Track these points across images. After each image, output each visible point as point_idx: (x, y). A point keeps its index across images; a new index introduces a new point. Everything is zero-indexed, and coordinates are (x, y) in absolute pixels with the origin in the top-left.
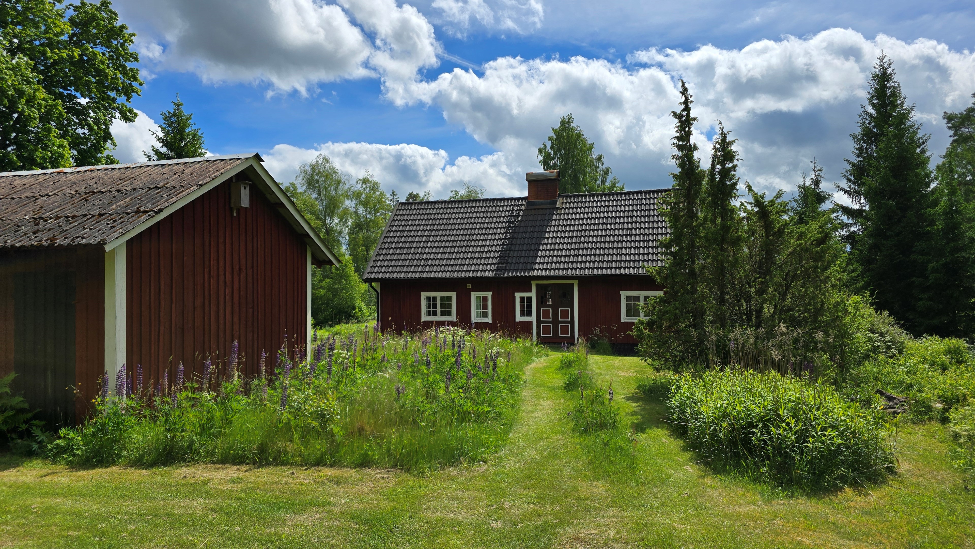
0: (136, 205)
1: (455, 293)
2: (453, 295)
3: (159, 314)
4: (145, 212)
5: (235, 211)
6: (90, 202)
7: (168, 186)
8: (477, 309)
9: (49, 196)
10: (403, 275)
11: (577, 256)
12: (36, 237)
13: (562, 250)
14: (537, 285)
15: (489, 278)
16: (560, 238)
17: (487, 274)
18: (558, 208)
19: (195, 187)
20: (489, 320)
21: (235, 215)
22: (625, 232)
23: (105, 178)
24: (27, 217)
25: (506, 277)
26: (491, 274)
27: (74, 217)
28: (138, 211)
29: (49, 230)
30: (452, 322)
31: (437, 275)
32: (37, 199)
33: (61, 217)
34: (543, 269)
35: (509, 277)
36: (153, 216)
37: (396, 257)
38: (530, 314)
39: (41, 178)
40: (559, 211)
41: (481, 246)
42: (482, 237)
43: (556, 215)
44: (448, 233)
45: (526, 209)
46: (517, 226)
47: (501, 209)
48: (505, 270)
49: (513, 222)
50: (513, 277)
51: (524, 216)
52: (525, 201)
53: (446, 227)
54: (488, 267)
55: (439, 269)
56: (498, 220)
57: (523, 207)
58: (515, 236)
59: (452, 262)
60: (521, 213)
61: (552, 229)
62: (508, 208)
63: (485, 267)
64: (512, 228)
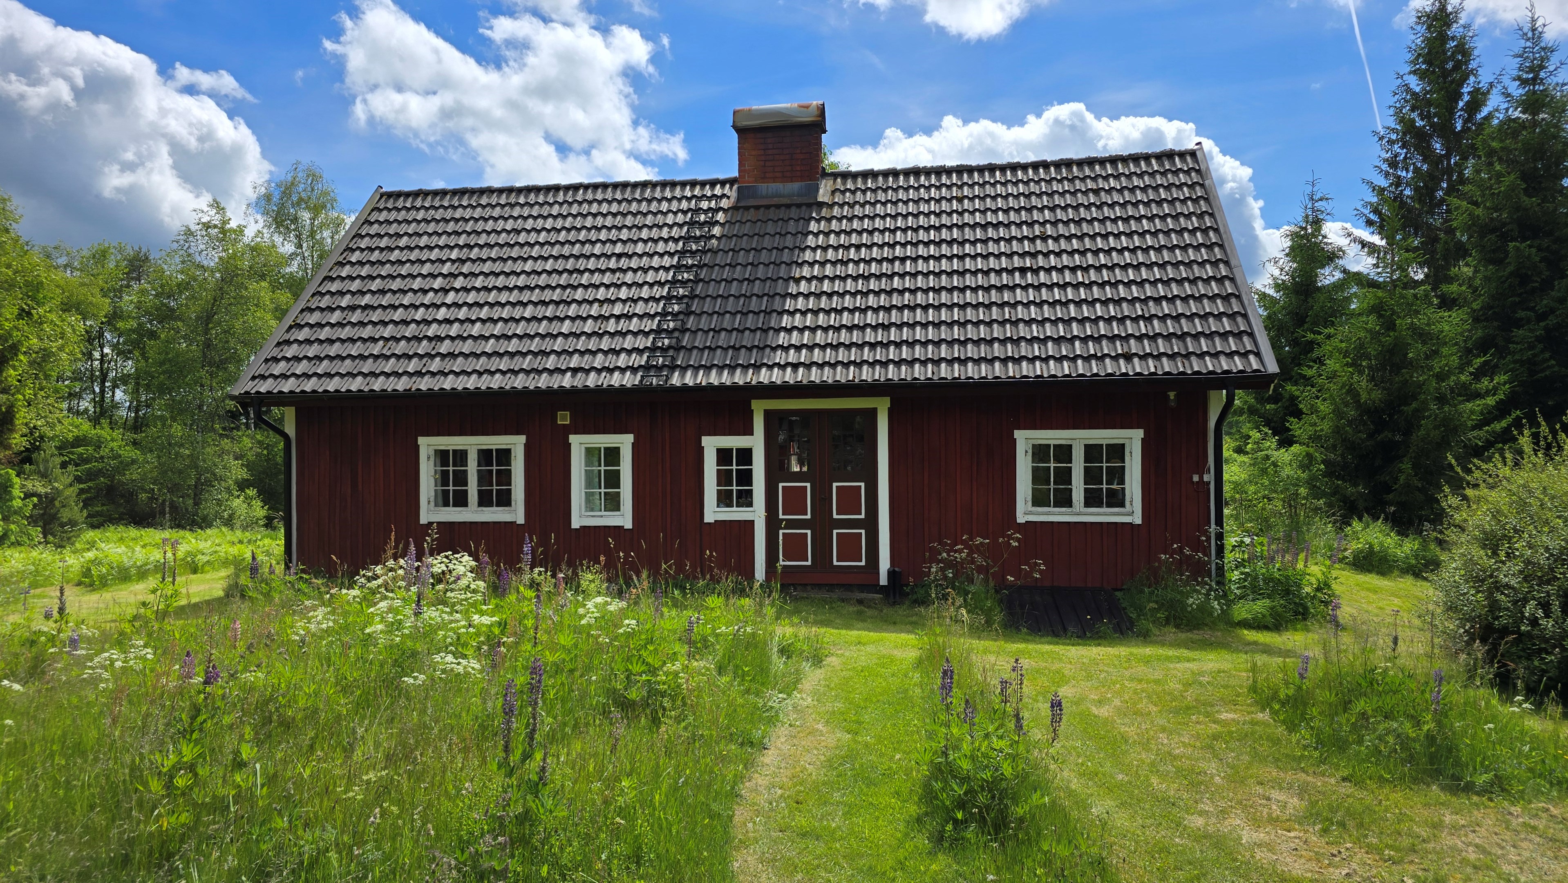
1: (522, 439)
2: (517, 444)
8: (589, 486)
11: (886, 327)
13: (839, 312)
14: (769, 415)
15: (623, 390)
16: (832, 279)
17: (616, 380)
18: (821, 205)
20: (624, 520)
22: (1017, 262)
25: (674, 388)
26: (629, 380)
30: (512, 524)
34: (788, 364)
35: (685, 387)
37: (345, 333)
38: (746, 499)
40: (824, 212)
41: (601, 302)
42: (607, 279)
43: (818, 221)
44: (508, 267)
45: (735, 208)
46: (709, 250)
47: (664, 206)
48: (673, 368)
49: (697, 239)
50: (698, 388)
51: (727, 226)
52: (731, 188)
53: (506, 252)
54: (622, 361)
55: (471, 365)
56: (655, 233)
57: (724, 203)
58: (703, 274)
59: (513, 345)
60: (720, 217)
61: (808, 256)
62: (684, 205)
63: (611, 361)
64: (693, 253)
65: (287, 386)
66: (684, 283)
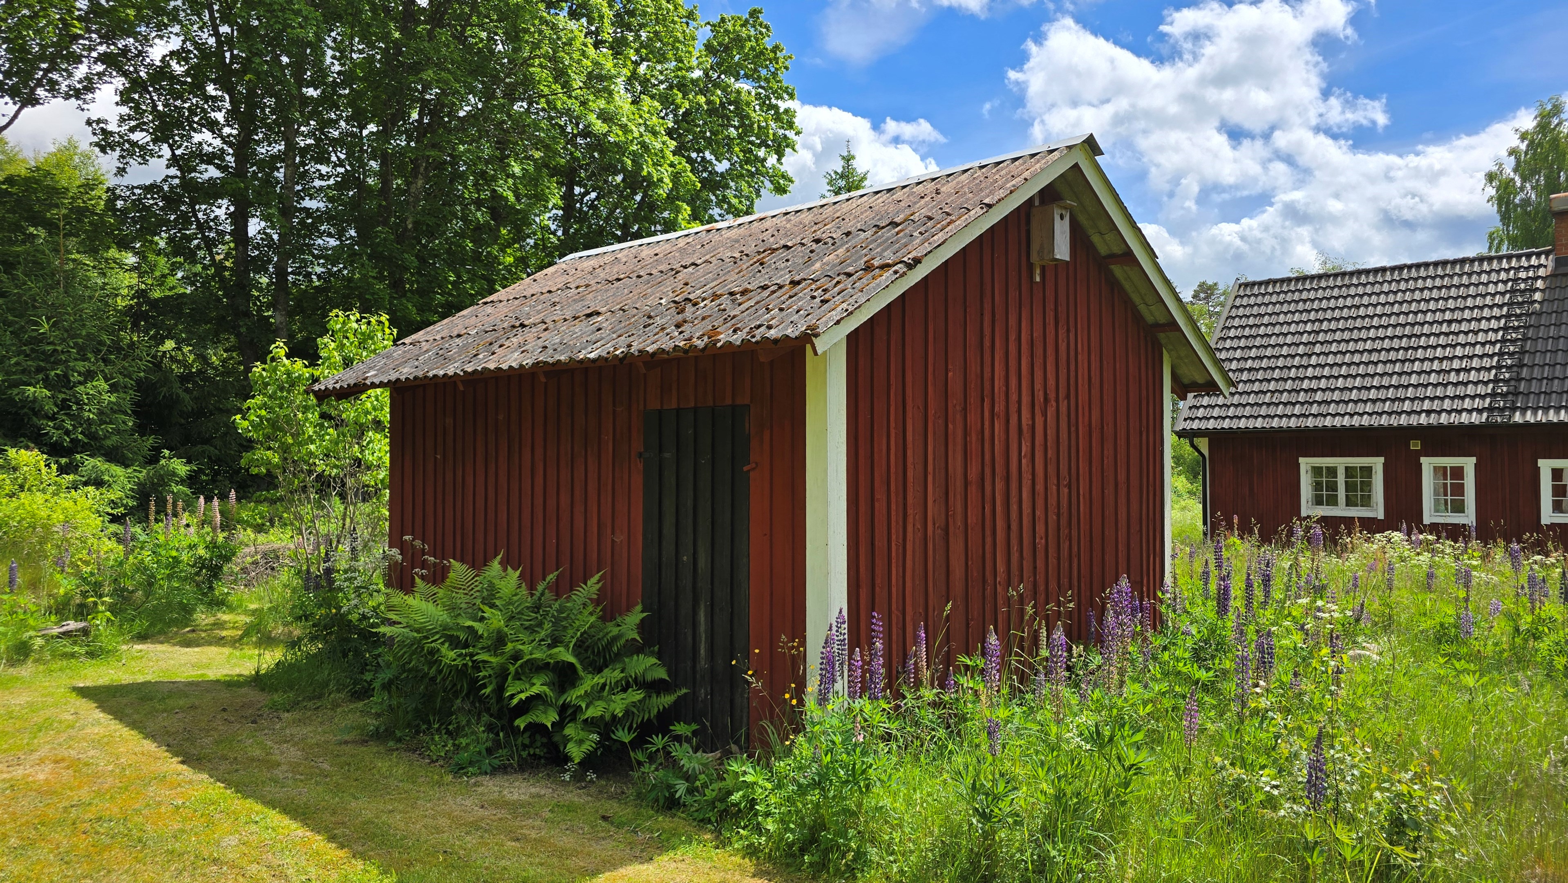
0: (860, 258)
2: (1377, 463)
3: (905, 498)
4: (884, 267)
5: (1038, 271)
6: (770, 266)
7: (916, 217)
8: (1436, 493)
9: (697, 265)
10: (1260, 423)
12: (681, 333)
15: (1472, 426)
17: (1464, 418)
19: (977, 211)
20: (1469, 517)
21: (1038, 279)
23: (788, 226)
24: (662, 301)
25: (1517, 425)
26: (1476, 418)
27: (744, 293)
28: (868, 268)
29: (703, 319)
30: (1373, 520)
31: (1337, 422)
32: (677, 272)
33: (721, 295)
35: (1527, 425)
36: (905, 273)
39: (682, 243)
41: (1441, 360)
42: (1442, 341)
44: (1355, 335)
45: (1553, 276)
46: (1533, 313)
47: (1484, 278)
48: (1514, 409)
49: (1520, 304)
50: (1537, 425)
51: (1547, 292)
52: (1547, 258)
53: (1350, 324)
54: (1468, 404)
55: (1342, 408)
56: (1479, 301)
57: (1542, 272)
58: (1530, 333)
59: (1373, 394)
60: (1539, 284)
62: (1503, 276)
63: (1458, 404)
64: (1518, 316)
65: (1203, 425)
66: (1513, 341)
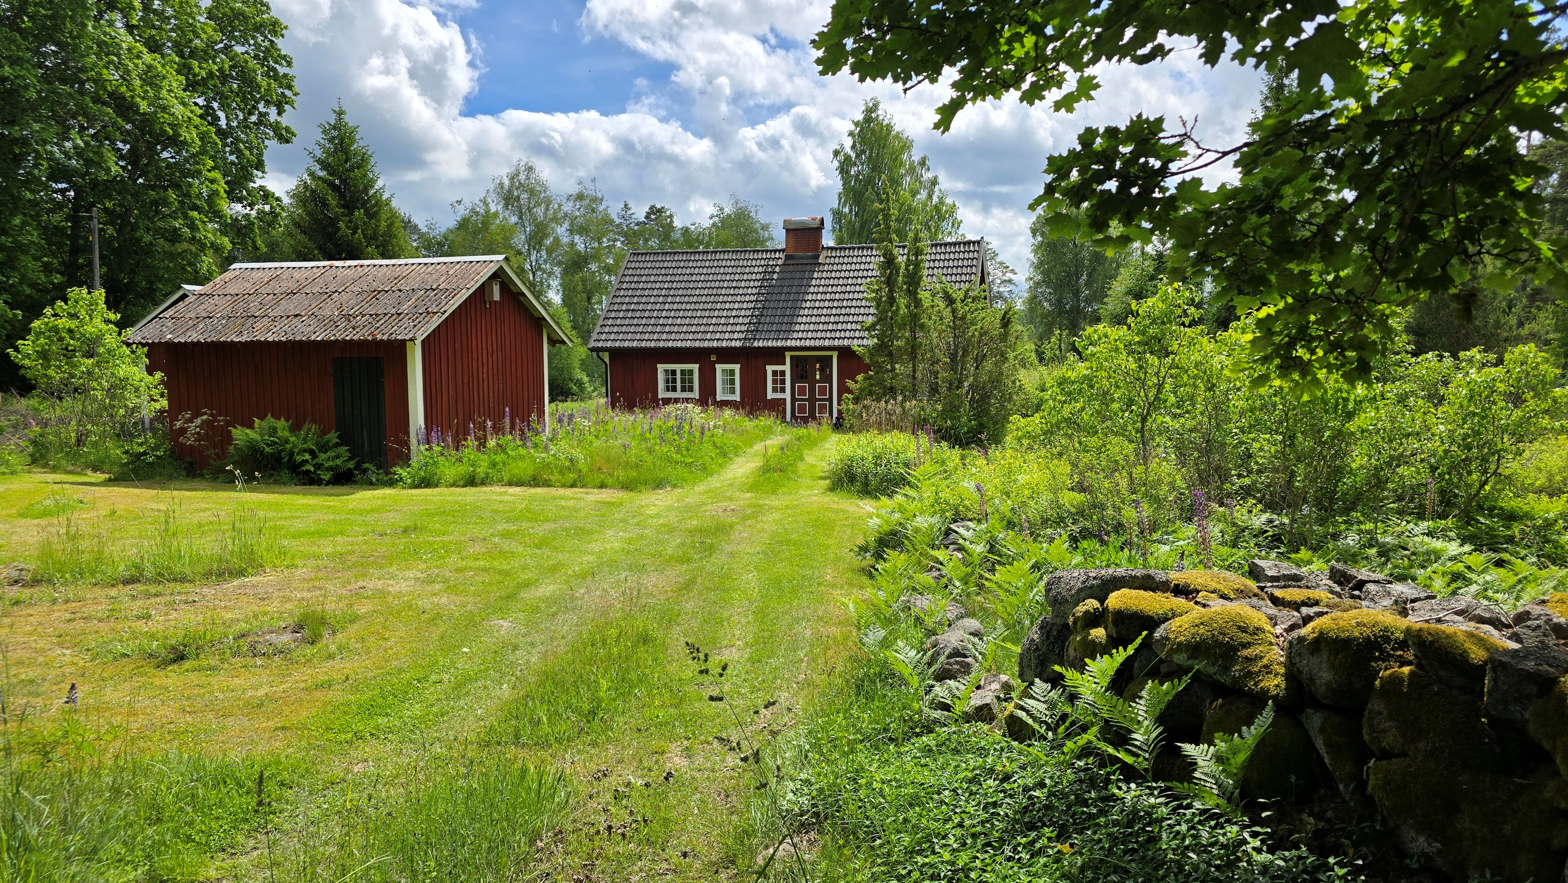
0: (423, 306)
1: (697, 366)
2: (695, 367)
4: (434, 313)
6: (382, 301)
7: (441, 287)
8: (723, 384)
9: (340, 293)
10: (636, 344)
11: (837, 323)
12: (357, 332)
14: (792, 357)
15: (735, 348)
17: (733, 344)
18: (820, 264)
19: (465, 290)
20: (737, 397)
21: (488, 306)
23: (379, 275)
24: (335, 313)
25: (756, 348)
26: (738, 344)
27: (376, 315)
28: (428, 312)
29: (364, 326)
30: (694, 399)
31: (675, 344)
32: (330, 295)
33: (366, 315)
34: (798, 338)
35: (759, 348)
36: (441, 317)
37: (627, 322)
38: (783, 390)
39: (318, 272)
40: (821, 268)
43: (818, 272)
44: (689, 292)
45: (784, 264)
46: (772, 285)
47: (754, 263)
48: (755, 339)
49: (767, 280)
50: (764, 348)
51: (780, 274)
52: (783, 254)
53: (687, 285)
54: (736, 336)
55: (678, 337)
56: (750, 277)
57: (779, 262)
58: (769, 298)
59: (694, 329)
60: (777, 269)
61: (812, 290)
62: (763, 262)
63: (731, 336)
64: (765, 287)
65: (607, 344)
66: (760, 302)
